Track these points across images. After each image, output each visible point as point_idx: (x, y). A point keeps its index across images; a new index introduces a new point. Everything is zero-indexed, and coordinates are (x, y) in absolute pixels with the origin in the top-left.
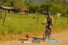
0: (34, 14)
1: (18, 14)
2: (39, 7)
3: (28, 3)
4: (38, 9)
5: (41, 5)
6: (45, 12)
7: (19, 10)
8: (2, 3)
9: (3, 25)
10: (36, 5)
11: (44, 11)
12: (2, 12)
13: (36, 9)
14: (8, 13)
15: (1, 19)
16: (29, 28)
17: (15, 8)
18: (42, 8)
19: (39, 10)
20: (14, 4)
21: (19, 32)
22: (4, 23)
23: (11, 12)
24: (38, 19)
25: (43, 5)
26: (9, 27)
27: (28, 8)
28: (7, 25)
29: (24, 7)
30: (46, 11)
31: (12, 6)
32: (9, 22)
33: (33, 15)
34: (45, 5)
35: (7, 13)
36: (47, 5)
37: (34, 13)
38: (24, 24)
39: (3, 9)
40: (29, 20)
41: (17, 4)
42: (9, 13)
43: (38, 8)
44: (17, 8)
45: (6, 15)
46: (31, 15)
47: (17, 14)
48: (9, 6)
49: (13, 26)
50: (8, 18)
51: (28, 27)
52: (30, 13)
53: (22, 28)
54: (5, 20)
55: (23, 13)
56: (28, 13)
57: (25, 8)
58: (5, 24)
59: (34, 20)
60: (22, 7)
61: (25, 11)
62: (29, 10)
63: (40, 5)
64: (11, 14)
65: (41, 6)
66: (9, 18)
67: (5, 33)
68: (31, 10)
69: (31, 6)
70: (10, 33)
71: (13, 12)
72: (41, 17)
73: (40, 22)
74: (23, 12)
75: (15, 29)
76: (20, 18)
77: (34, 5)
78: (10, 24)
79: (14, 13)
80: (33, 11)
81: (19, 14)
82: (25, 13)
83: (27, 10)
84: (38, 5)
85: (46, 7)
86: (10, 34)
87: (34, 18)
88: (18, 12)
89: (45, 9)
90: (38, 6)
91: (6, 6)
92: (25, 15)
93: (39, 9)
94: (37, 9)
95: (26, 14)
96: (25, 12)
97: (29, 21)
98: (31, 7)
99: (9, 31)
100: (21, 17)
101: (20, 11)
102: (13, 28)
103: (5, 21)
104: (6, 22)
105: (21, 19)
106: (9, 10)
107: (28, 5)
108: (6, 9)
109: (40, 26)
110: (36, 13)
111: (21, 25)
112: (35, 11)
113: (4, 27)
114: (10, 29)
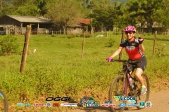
0: (110, 32)
1: (61, 35)
2: (123, 12)
4: (120, 17)
5: (128, 4)
6: (142, 24)
7: (64, 24)
8: (11, 6)
9: (21, 71)
10: (112, 6)
11: (140, 21)
12: (13, 33)
13: (114, 17)
14: (33, 33)
16: (97, 75)
17: (51, 17)
18: (134, 13)
19: (122, 19)
20: (48, 6)
21: (67, 87)
22: (22, 65)
25: (136, 4)
27: (91, 16)
29: (79, 14)
30: (144, 20)
31: (43, 13)
32: (37, 62)
33: (106, 35)
34: (140, 5)
35: (29, 35)
36: (146, 2)
37: (110, 28)
38: (80, 65)
40: (95, 51)
41: (57, 5)
42: (35, 36)
43: (121, 14)
44: (58, 19)
45: (25, 41)
46: (100, 35)
47: (59, 36)
48: (32, 14)
49: (48, 73)
50: (33, 51)
51: (94, 72)
52: (97, 29)
53: (76, 75)
54: (26, 55)
55: (77, 31)
56: (90, 30)
57: (80, 18)
59: (110, 49)
60: (73, 15)
61: (83, 26)
62: (93, 22)
64: (42, 37)
65: (129, 8)
66: (35, 50)
67: (28, 92)
68: (98, 20)
69: (99, 8)
70: (43, 93)
71: (47, 31)
74: (75, 28)
75: (55, 82)
76: (69, 46)
77: (106, 6)
78: (40, 67)
79: (50, 33)
80: (106, 24)
81: (64, 35)
82: (81, 31)
83: (88, 21)
84: (117, 6)
85: (145, 9)
86: (42, 95)
87: (111, 46)
88: (63, 30)
89: (142, 14)
90: (119, 8)
91: (23, 15)
92: (82, 36)
93: (124, 16)
94: (116, 15)
95: (86, 33)
96: (82, 28)
97: (95, 53)
98: (99, 12)
99: (40, 88)
100: (71, 43)
101: (68, 27)
102: (51, 78)
103: (26, 59)
104: (27, 62)
105: (72, 50)
106: (35, 26)
107: (89, 7)
108: (25, 24)
110: (115, 29)
111: (71, 67)
112: (113, 23)
113: (23, 76)
114: (43, 82)
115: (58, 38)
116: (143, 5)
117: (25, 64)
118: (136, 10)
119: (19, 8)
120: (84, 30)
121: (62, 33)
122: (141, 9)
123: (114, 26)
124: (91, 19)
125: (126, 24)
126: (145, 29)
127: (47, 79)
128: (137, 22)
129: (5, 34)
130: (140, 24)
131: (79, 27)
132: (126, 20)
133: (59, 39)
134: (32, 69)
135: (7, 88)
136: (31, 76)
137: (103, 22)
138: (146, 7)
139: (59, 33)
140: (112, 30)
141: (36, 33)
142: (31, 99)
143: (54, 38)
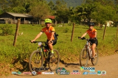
0: (66, 24)
1: (38, 25)
3: (54, 6)
4: (72, 15)
5: (77, 8)
6: (85, 20)
7: (40, 18)
8: (9, 7)
9: (14, 45)
10: (68, 9)
11: (83, 18)
12: (10, 23)
14: (22, 23)
15: (10, 36)
16: (58, 49)
17: (32, 14)
18: (80, 13)
19: (73, 17)
20: (30, 8)
22: (14, 42)
23: (25, 21)
24: (72, 32)
25: (81, 8)
26: (23, 48)
27: (55, 14)
28: (21, 44)
29: (48, 13)
31: (27, 12)
32: (23, 40)
33: (63, 25)
34: (83, 9)
35: (19, 24)
36: (87, 8)
37: (66, 22)
39: (13, 17)
41: (36, 7)
42: (22, 25)
43: (73, 13)
44: (36, 15)
45: (17, 27)
46: (61, 26)
47: (36, 25)
48: (21, 12)
49: (30, 47)
50: (21, 33)
52: (59, 22)
54: (17, 36)
56: (54, 22)
57: (49, 15)
58: (17, 43)
59: (66, 34)
60: (45, 13)
62: (57, 18)
63: (75, 8)
64: (27, 26)
65: (77, 10)
68: (59, 16)
69: (60, 10)
71: (30, 22)
72: (77, 29)
77: (64, 9)
78: (25, 43)
79: (31, 24)
80: (64, 19)
81: (40, 25)
83: (54, 17)
84: (71, 8)
85: (86, 12)
86: (26, 59)
87: (66, 32)
88: (39, 22)
89: (84, 14)
90: (71, 10)
91: (16, 12)
93: (74, 15)
94: (70, 14)
98: (60, 12)
99: (24, 55)
101: (42, 20)
102: (31, 50)
103: (17, 38)
104: (18, 40)
106: (22, 19)
107: (54, 9)
108: (17, 18)
109: (76, 44)
110: (69, 22)
112: (68, 19)
113: (15, 48)
114: (26, 52)
116: (85, 9)
117: (16, 41)
118: (82, 12)
119: (14, 8)
122: (84, 11)
124: (56, 16)
125: (75, 19)
126: (86, 23)
127: (29, 50)
129: (5, 23)
133: (36, 27)
135: (6, 55)
138: (87, 10)
141: (23, 23)
143: (33, 27)
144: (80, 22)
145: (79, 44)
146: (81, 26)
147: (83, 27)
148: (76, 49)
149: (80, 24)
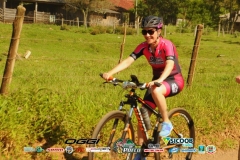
0: (169, 28)
1: (78, 28)
6: (232, 16)
7: (85, 6)
26: (33, 103)
30: (236, 7)
32: (32, 77)
37: (170, 19)
42: (29, 26)
45: (14, 35)
47: (74, 28)
49: (54, 99)
50: (25, 54)
55: (108, 22)
56: (132, 20)
62: (140, 5)
64: (42, 29)
66: (29, 53)
67: (14, 134)
68: (149, 2)
71: (52, 19)
73: (203, 71)
74: (105, 16)
76: (93, 49)
78: (38, 86)
79: (58, 23)
81: (84, 28)
83: (131, 4)
88: (82, 19)
92: (117, 31)
96: (119, 16)
99: (36, 127)
100: (96, 43)
101: (92, 13)
103: (12, 69)
104: (14, 75)
110: (179, 21)
111: (97, 89)
112: (177, 11)
113: (5, 102)
114: (43, 116)
115: (72, 33)
117: (10, 80)
120: (123, 21)
121: (81, 24)
123: (179, 15)
125: (201, 12)
126: (238, 24)
128: (222, 9)
130: (228, 15)
131: (113, 15)
132: (201, 6)
133: (74, 35)
134: (24, 89)
136: (20, 103)
137: (158, 6)
139: (76, 24)
140: (174, 24)
141: (31, 21)
142: (17, 148)
144: (216, 23)
145: (212, 93)
146: (220, 35)
147: (227, 37)
148: (203, 110)
149: (216, 29)
